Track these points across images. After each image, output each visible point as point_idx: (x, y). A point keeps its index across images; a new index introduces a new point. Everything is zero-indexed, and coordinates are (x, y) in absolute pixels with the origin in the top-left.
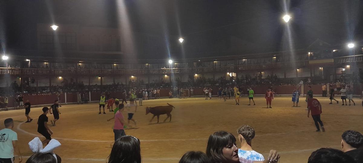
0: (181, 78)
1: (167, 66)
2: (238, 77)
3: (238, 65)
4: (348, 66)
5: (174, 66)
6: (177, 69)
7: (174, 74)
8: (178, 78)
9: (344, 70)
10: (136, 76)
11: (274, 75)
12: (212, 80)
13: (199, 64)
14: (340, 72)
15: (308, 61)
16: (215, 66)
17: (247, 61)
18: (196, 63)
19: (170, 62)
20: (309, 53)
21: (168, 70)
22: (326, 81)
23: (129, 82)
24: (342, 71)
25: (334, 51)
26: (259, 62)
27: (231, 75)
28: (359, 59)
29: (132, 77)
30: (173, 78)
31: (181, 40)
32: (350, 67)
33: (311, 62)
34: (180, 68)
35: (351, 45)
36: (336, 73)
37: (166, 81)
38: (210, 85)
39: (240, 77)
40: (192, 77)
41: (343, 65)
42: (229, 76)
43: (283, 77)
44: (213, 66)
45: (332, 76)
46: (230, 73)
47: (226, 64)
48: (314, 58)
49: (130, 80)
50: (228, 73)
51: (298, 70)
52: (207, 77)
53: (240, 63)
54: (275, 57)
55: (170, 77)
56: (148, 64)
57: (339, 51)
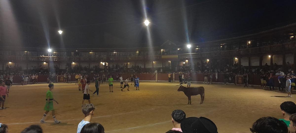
0: (59, 66)
1: (47, 54)
2: (110, 66)
4: (187, 61)
5: (52, 54)
6: (56, 57)
7: (53, 61)
8: (57, 65)
9: (184, 63)
10: (14, 63)
11: (137, 65)
12: (88, 68)
13: (76, 54)
15: (161, 56)
16: (91, 56)
17: (117, 54)
18: (73, 53)
19: (50, 50)
20: (162, 50)
21: (47, 57)
22: (172, 71)
23: (7, 67)
24: (183, 64)
25: (178, 49)
26: (126, 55)
27: (104, 64)
28: (194, 56)
29: (10, 63)
30: (52, 65)
31: (60, 32)
32: (188, 61)
33: (163, 57)
34: (58, 57)
35: (189, 46)
36: (179, 65)
37: (44, 68)
38: (86, 72)
40: (70, 64)
41: (184, 60)
42: (103, 65)
43: (143, 67)
44: (89, 56)
45: (177, 67)
46: (103, 62)
47: (99, 55)
48: (165, 54)
49: (7, 66)
50: (101, 63)
51: (154, 62)
52: (84, 65)
53: (111, 55)
54: (138, 52)
55: (49, 64)
56: (27, 52)
57: (181, 50)
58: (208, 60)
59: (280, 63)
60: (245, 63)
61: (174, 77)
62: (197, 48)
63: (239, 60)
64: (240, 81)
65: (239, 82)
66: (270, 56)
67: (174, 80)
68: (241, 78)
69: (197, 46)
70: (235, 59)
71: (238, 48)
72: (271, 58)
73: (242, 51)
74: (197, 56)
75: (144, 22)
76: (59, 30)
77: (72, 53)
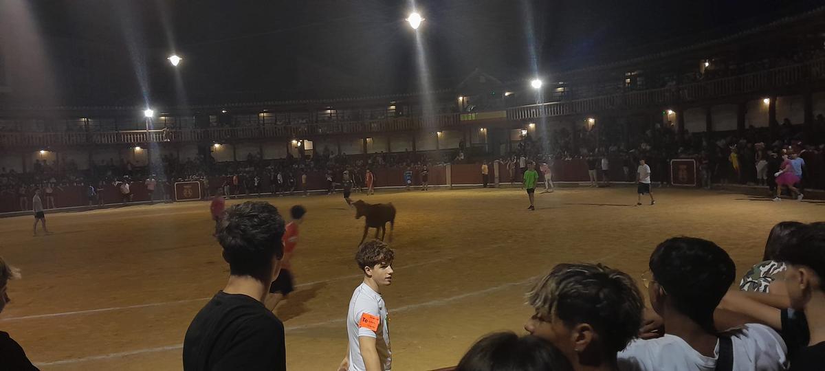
0: (178, 155)
1: (142, 124)
2: (317, 150)
3: (316, 122)
4: (532, 126)
5: (157, 124)
7: (160, 142)
8: (171, 155)
9: (524, 132)
10: (53, 151)
11: (392, 144)
12: (257, 157)
13: (222, 119)
14: (517, 138)
15: (459, 116)
16: (264, 124)
17: (335, 115)
18: (215, 117)
19: (149, 113)
20: (461, 98)
21: (143, 133)
22: (490, 156)
23: (34, 165)
24: (522, 136)
25: (507, 94)
26: (361, 116)
28: (551, 111)
29: (43, 152)
30: (156, 155)
31: (175, 60)
32: (536, 126)
33: (464, 118)
34: (174, 130)
35: (537, 84)
36: (510, 138)
37: (138, 161)
38: (252, 169)
39: (320, 149)
40: (205, 150)
41: (523, 124)
42: (296, 148)
43: (410, 149)
44: (259, 124)
45: (504, 145)
46: (298, 141)
47: (287, 120)
49: (38, 160)
50: (293, 141)
51: (439, 133)
52: (245, 151)
53: (319, 119)
54: (393, 107)
55: (149, 153)
56: (87, 120)
57: (516, 95)
58: (591, 121)
59: (798, 118)
60: (696, 125)
61: (497, 174)
62: (560, 89)
63: (680, 117)
64: (682, 174)
65: (681, 177)
66: (767, 101)
67: (497, 181)
68: (685, 167)
69: (560, 83)
70: (667, 114)
71: (674, 83)
72: (772, 105)
73: (686, 91)
74: (560, 109)
75: (407, 17)
76: (170, 54)
77: (212, 118)
